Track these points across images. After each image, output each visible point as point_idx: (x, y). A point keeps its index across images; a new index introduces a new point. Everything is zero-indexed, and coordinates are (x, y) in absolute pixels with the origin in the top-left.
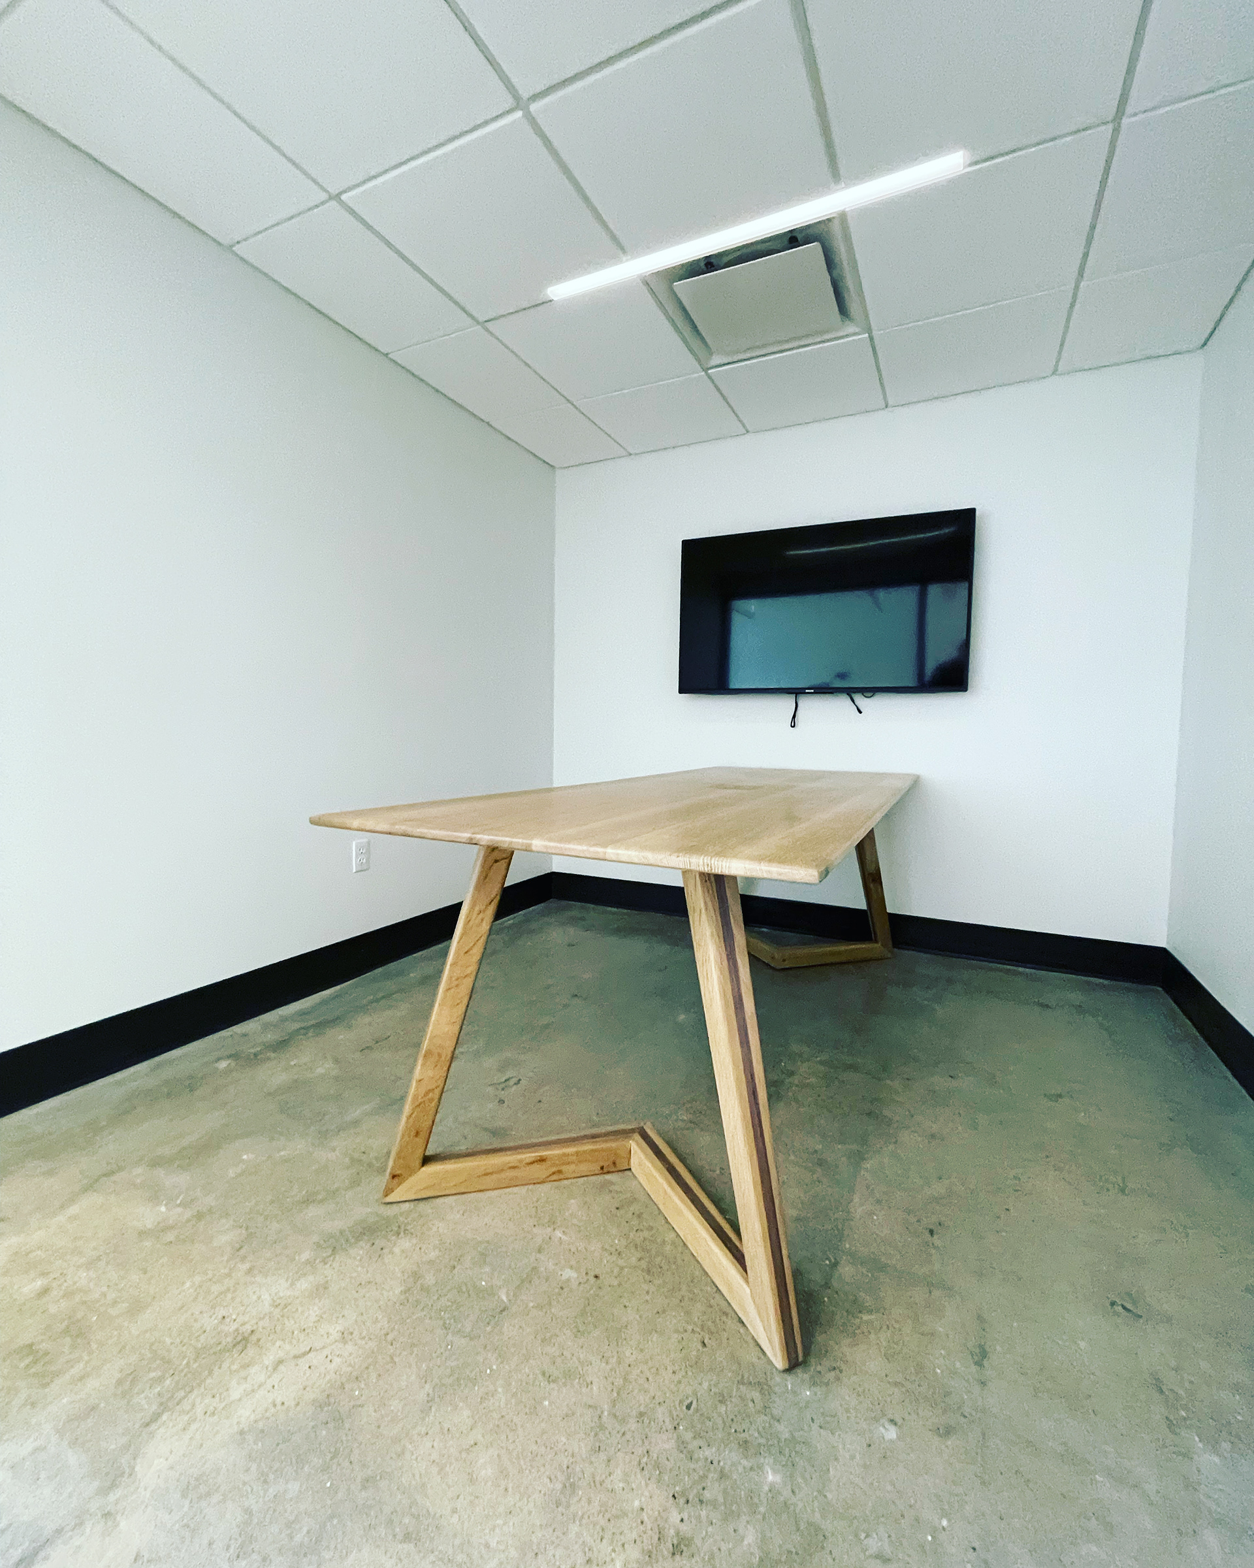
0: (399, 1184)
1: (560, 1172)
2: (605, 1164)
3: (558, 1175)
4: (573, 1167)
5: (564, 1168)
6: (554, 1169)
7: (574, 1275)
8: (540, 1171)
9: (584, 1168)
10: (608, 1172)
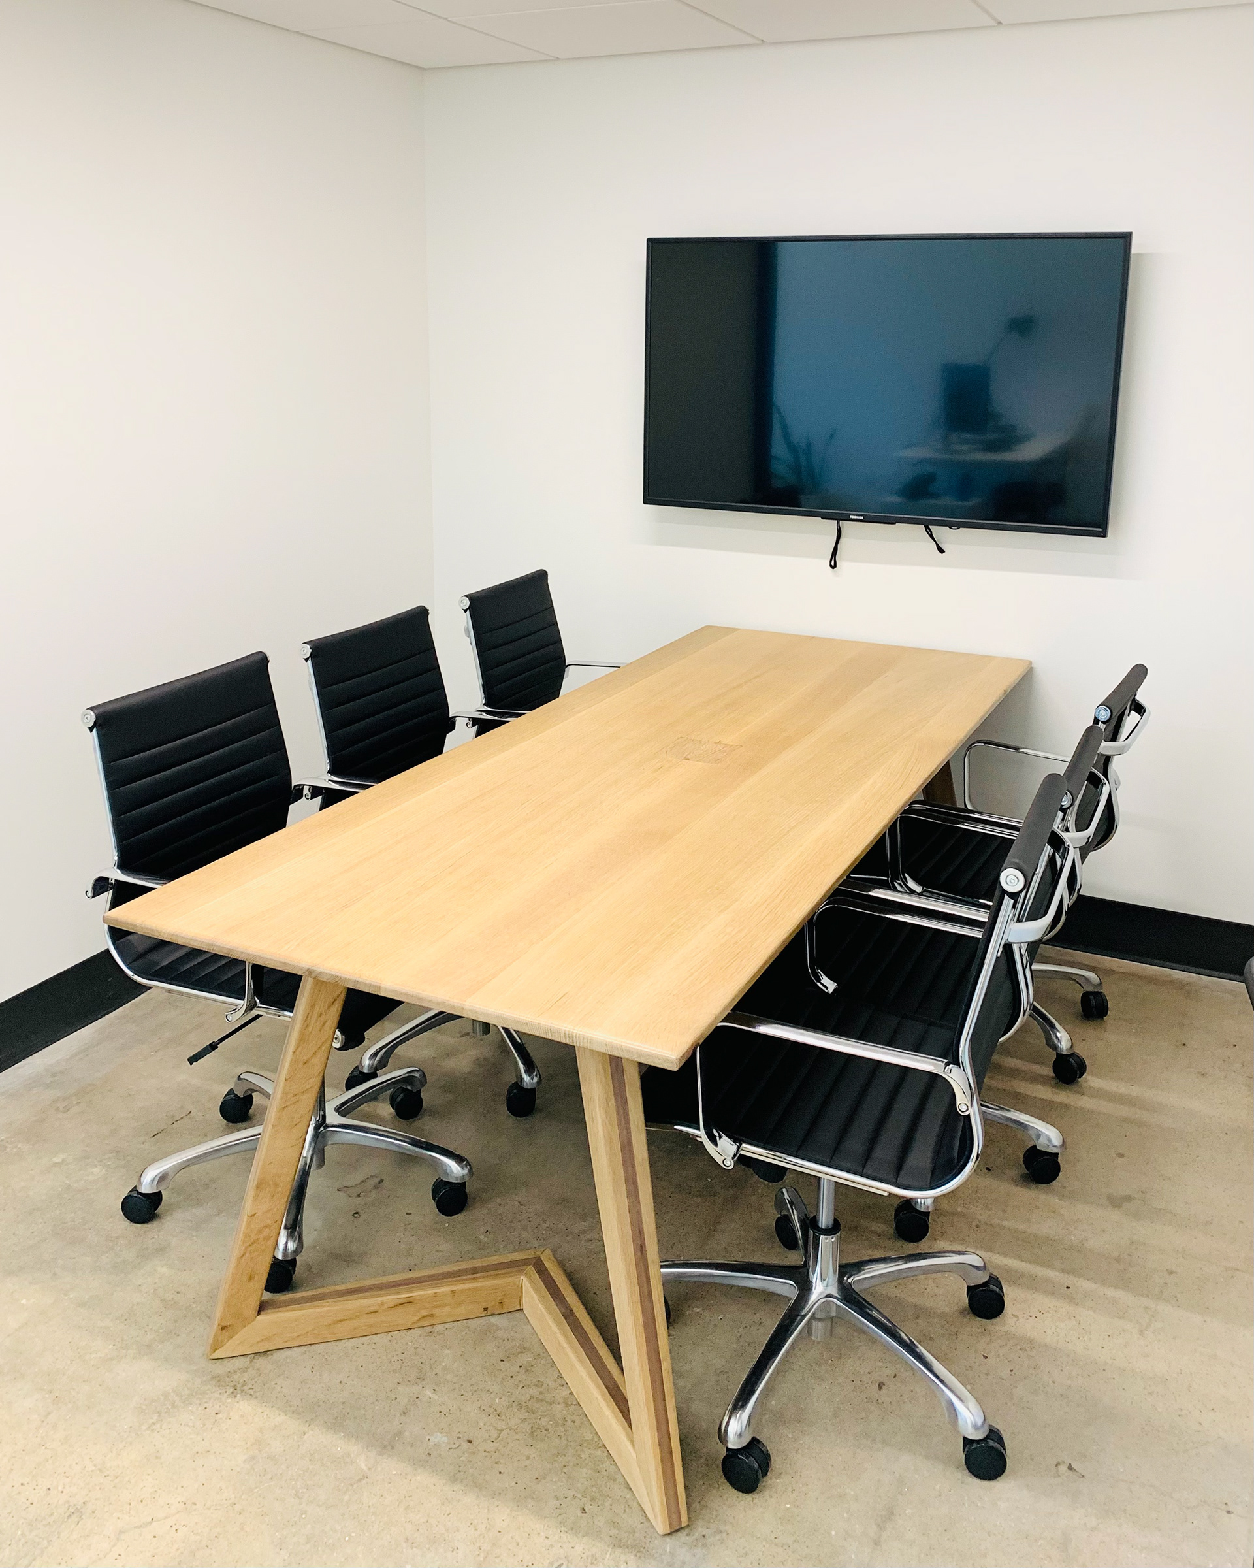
0: (231, 1337)
1: (431, 1315)
2: (489, 1306)
3: (428, 1321)
4: (447, 1309)
5: (436, 1311)
6: (424, 1313)
7: (445, 1439)
8: (407, 1316)
9: (462, 1310)
10: (493, 1314)
